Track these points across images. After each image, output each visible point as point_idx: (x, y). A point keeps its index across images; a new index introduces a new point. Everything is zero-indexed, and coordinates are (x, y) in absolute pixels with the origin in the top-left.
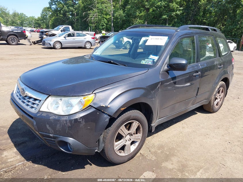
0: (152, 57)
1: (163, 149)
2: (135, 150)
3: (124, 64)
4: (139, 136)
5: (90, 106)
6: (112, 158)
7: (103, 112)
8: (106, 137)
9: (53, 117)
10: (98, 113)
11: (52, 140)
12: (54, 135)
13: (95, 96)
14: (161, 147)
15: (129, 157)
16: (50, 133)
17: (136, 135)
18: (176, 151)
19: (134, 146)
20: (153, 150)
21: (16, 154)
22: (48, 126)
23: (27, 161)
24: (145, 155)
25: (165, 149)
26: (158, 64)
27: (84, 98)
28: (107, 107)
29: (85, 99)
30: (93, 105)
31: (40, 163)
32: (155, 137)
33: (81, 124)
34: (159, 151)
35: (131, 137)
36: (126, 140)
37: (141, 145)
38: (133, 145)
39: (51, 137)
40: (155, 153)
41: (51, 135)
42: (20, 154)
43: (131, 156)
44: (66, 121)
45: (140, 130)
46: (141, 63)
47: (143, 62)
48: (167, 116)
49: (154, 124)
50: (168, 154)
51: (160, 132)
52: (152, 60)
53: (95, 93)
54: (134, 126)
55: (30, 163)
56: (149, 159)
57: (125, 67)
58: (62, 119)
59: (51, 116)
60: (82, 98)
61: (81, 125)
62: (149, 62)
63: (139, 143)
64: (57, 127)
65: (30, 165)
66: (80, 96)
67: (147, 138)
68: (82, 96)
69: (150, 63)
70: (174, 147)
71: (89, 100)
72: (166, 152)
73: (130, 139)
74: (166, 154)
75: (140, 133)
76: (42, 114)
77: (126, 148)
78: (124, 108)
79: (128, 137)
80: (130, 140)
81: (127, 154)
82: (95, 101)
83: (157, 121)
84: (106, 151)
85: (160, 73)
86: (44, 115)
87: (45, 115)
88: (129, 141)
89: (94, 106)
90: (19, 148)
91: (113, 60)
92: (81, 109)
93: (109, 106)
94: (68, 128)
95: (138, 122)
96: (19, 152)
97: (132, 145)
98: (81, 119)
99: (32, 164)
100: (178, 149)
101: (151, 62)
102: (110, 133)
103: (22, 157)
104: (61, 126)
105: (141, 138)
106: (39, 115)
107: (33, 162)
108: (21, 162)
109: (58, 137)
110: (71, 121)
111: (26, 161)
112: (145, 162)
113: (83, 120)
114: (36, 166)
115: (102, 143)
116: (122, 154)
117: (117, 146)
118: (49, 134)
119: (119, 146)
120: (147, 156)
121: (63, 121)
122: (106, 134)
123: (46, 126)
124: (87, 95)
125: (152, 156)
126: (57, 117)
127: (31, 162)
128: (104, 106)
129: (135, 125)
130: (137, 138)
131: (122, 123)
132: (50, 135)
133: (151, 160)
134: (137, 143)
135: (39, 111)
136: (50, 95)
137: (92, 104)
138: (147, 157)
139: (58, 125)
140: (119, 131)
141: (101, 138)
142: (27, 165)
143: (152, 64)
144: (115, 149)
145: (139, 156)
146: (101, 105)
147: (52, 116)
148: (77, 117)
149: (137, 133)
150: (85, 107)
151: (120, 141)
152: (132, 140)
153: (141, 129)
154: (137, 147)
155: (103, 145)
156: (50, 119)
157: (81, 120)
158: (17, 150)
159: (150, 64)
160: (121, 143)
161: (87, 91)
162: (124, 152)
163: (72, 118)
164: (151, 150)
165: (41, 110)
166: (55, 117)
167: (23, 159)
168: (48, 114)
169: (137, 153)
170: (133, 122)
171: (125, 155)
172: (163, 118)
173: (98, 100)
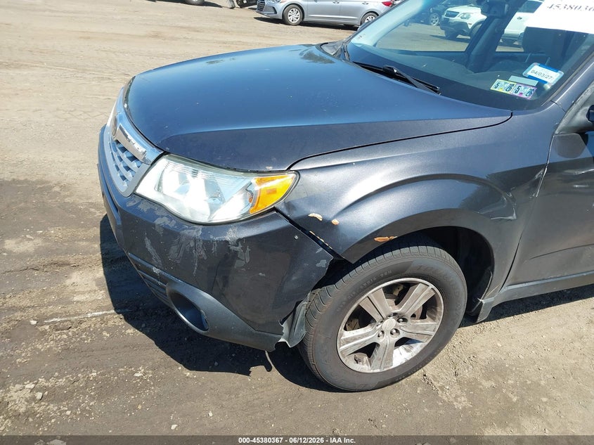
0: (537, 70)
1: (501, 380)
2: (408, 363)
3: (434, 84)
4: (430, 326)
5: (274, 209)
6: (328, 372)
7: (314, 238)
8: (315, 312)
9: (165, 219)
10: (296, 237)
11: (158, 285)
12: (163, 273)
13: (296, 178)
14: (497, 370)
15: (381, 379)
16: (153, 263)
17: (419, 322)
18: (545, 400)
19: (408, 351)
20: (467, 374)
21: (97, 285)
22: (148, 243)
23: (115, 310)
24: (435, 383)
25: (510, 382)
26: (552, 101)
27: (260, 182)
28: (327, 225)
29: (264, 186)
30: (283, 207)
31: (143, 325)
32: (487, 333)
33: (239, 259)
34: (487, 384)
35: (400, 324)
36: (383, 332)
37: (430, 352)
38: (404, 346)
39: (154, 275)
40: (471, 387)
41: (156, 270)
42: (107, 287)
43: (388, 378)
44: (195, 240)
45: (436, 310)
46: (492, 88)
47: (501, 86)
48: (543, 279)
49: (491, 300)
50: (515, 399)
51: (508, 319)
52: (535, 83)
53: (297, 172)
54: (418, 296)
55: (118, 320)
56: (445, 401)
57: (435, 95)
58: (186, 232)
59: (158, 217)
60: (254, 179)
61: (238, 264)
62: (523, 87)
63: (424, 348)
64: (172, 252)
65: (117, 324)
66: (251, 172)
67: (461, 329)
68: (257, 172)
69: (525, 92)
70: (543, 383)
71: (273, 191)
72: (510, 395)
73: (396, 329)
74: (507, 399)
75: (433, 319)
76: (139, 204)
77: (378, 353)
78: (387, 239)
79: (391, 323)
80: (394, 331)
81: (378, 371)
82: (292, 198)
83: (504, 289)
84: (309, 350)
85: (554, 133)
86: (144, 207)
87: (145, 210)
88: (392, 333)
89: (285, 212)
90: (110, 270)
91: (399, 66)
92: (245, 214)
93: (335, 221)
94: (199, 263)
95: (432, 286)
96: (105, 282)
97: (401, 348)
98: (240, 246)
99: (123, 322)
100: (555, 393)
101: (528, 89)
102: (330, 303)
103: (109, 296)
104: (181, 253)
105: (433, 334)
106: (131, 204)
107: (127, 319)
108: (100, 309)
109: (171, 281)
110: (208, 245)
111: (113, 311)
112: (430, 408)
113: (244, 249)
114: (131, 331)
115: (301, 324)
116: (364, 367)
117: (348, 342)
118: (150, 266)
119: (355, 345)
120: (442, 388)
121: (189, 238)
122: (316, 301)
123: (143, 241)
124: (270, 172)
125: (459, 392)
126: (172, 224)
127: (122, 317)
128: (320, 217)
129: (422, 292)
130: (419, 332)
131: (375, 282)
132: (154, 268)
133: (449, 405)
134: (419, 344)
135: (134, 194)
136: (165, 153)
137: (281, 206)
138: (440, 392)
139: (174, 248)
140: (363, 302)
141: (302, 309)
142: (111, 323)
143: (529, 98)
144: (341, 349)
145: (417, 383)
146: (310, 215)
147: (162, 216)
148: (228, 238)
149: (423, 317)
150: (257, 211)
151: (361, 331)
152: (402, 335)
153: (441, 309)
154: (415, 355)
155: (304, 332)
156: (154, 225)
157: (238, 248)
158: (105, 274)
159: (524, 96)
160: (363, 336)
161: (274, 159)
162: (370, 361)
163: (212, 237)
164: (458, 372)
165: (138, 191)
166: (168, 222)
167: (109, 302)
168: (153, 207)
169: (411, 374)
170: (416, 284)
171: (372, 371)
172: (527, 284)
173: (305, 195)
